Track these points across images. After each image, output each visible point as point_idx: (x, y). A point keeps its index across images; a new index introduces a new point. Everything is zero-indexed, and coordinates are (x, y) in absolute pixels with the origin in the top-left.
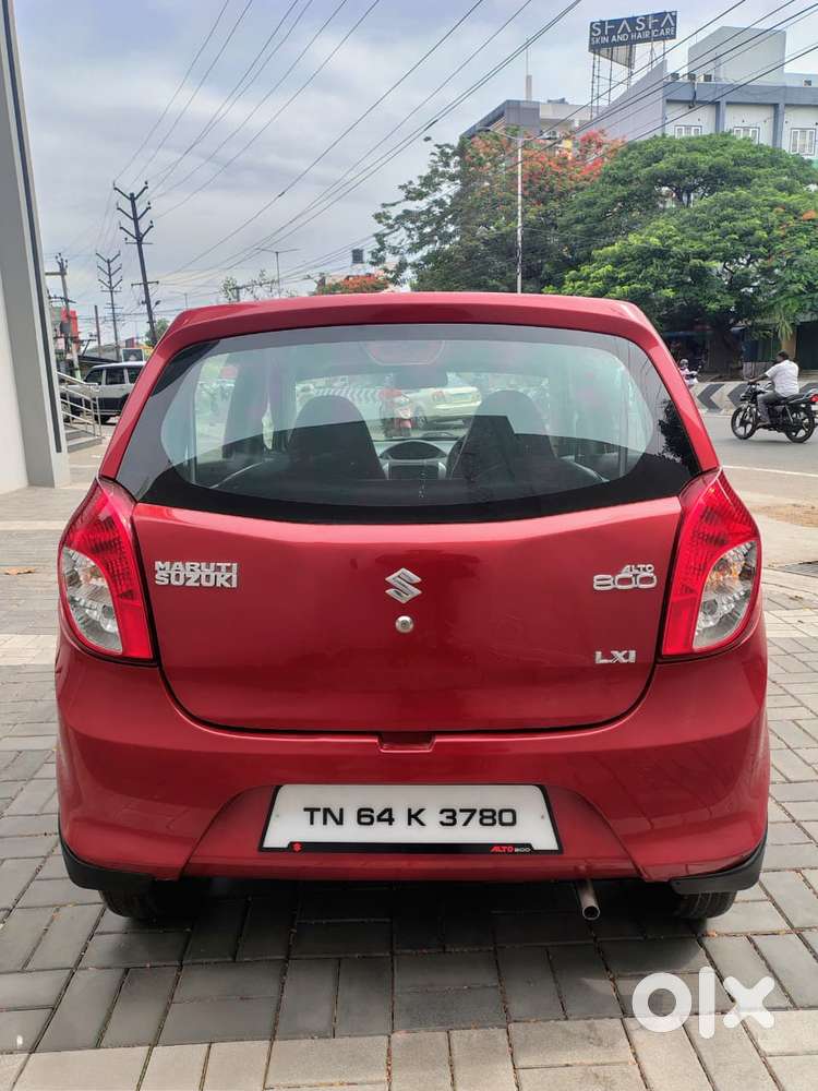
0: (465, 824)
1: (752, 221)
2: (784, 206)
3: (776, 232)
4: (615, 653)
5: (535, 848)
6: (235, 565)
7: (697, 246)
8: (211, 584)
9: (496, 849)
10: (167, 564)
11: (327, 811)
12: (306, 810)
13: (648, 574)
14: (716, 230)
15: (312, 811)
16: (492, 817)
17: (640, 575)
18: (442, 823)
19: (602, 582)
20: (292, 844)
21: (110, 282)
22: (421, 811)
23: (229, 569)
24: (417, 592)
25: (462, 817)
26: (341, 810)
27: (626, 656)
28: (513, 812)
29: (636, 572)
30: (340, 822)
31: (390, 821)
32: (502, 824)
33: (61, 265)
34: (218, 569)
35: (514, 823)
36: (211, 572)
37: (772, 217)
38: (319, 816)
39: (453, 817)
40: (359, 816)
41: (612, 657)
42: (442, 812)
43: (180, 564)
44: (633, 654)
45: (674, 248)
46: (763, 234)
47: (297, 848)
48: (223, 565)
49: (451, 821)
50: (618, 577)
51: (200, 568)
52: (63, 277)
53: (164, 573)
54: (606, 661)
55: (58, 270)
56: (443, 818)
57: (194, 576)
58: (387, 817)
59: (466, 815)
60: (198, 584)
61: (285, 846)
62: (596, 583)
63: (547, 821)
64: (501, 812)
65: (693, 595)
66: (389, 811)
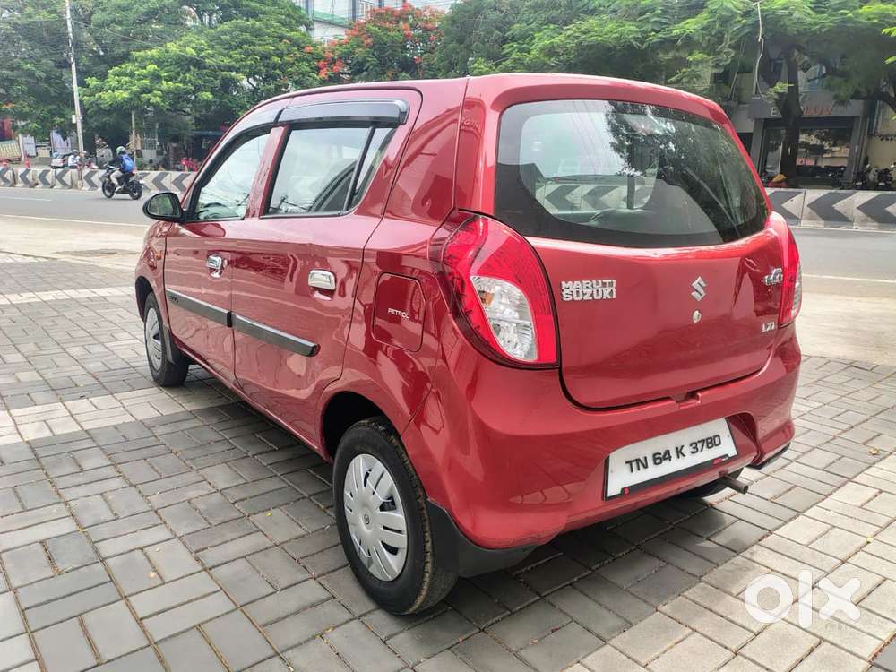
0: (702, 450)
1: (267, 47)
2: (290, 39)
3: (286, 58)
4: (768, 324)
5: (729, 456)
6: (614, 281)
7: (227, 61)
8: (599, 297)
9: (716, 462)
10: (570, 283)
11: (638, 460)
12: (627, 463)
14: (240, 50)
15: (629, 463)
16: (711, 442)
18: (692, 453)
20: (623, 490)
22: (682, 447)
23: (611, 284)
25: (699, 446)
26: (646, 458)
28: (718, 436)
30: (646, 466)
31: (670, 458)
32: (715, 445)
34: (604, 285)
35: (720, 443)
36: (599, 287)
37: (282, 46)
38: (634, 464)
39: (696, 448)
40: (655, 459)
42: (691, 445)
43: (579, 282)
45: (207, 60)
46: (276, 59)
47: (626, 492)
48: (607, 281)
49: (694, 450)
51: (592, 286)
53: (568, 291)
56: (691, 449)
57: (589, 291)
58: (667, 456)
59: (701, 444)
60: (591, 298)
61: (619, 492)
63: (731, 438)
64: (714, 437)
66: (668, 452)
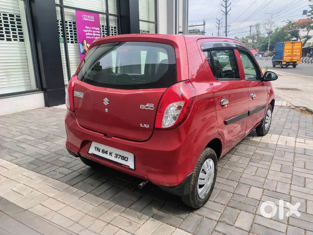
0: (119, 158)
4: (145, 125)
5: (130, 167)
6: (83, 93)
8: (80, 97)
9: (123, 165)
11: (98, 148)
13: (152, 106)
15: (96, 148)
16: (123, 158)
17: (150, 106)
18: (115, 157)
19: (142, 107)
21: (219, 27)
22: (112, 153)
24: (108, 103)
25: (118, 156)
26: (100, 149)
27: (147, 126)
28: (127, 158)
29: (149, 105)
30: (99, 151)
31: (107, 154)
32: (125, 160)
33: (204, 22)
35: (127, 161)
36: (80, 94)
38: (97, 149)
39: (117, 156)
40: (102, 151)
41: (144, 126)
42: (115, 154)
44: (148, 125)
47: (92, 154)
49: (116, 157)
50: (146, 106)
52: (204, 26)
53: (75, 94)
54: (142, 126)
55: (203, 24)
56: (115, 155)
57: (78, 95)
58: (106, 152)
59: (119, 156)
60: (78, 97)
61: (91, 153)
62: (141, 107)
64: (125, 157)
65: (161, 113)
66: (107, 151)
